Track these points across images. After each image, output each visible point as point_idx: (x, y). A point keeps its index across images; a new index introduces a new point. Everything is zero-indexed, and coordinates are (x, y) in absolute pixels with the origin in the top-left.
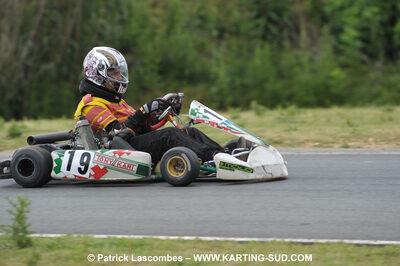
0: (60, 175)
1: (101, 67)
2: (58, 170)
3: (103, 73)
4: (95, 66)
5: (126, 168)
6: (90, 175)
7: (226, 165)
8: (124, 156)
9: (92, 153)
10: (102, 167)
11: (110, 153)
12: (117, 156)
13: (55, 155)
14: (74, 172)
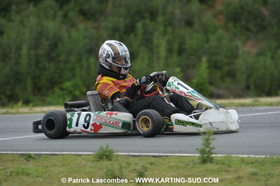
0: (72, 130)
1: (108, 56)
2: (70, 127)
3: (110, 60)
4: (104, 55)
5: (114, 125)
6: (91, 130)
9: (92, 114)
10: (98, 124)
11: (104, 113)
12: (109, 116)
13: (68, 116)
14: (81, 127)
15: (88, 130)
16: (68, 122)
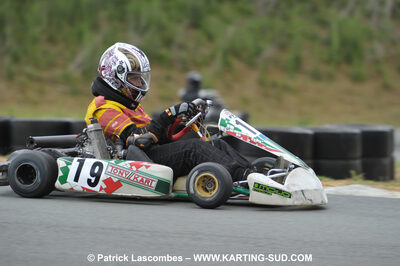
0: (66, 186)
1: (121, 70)
2: (64, 180)
3: (122, 77)
4: (114, 68)
5: (144, 183)
6: (101, 188)
7: (260, 187)
8: (143, 169)
9: (105, 163)
10: (115, 180)
11: (126, 164)
12: (134, 168)
13: (61, 163)
14: (82, 184)
15: (97, 189)
16: (60, 174)
